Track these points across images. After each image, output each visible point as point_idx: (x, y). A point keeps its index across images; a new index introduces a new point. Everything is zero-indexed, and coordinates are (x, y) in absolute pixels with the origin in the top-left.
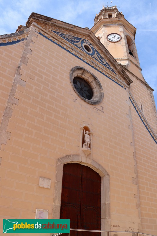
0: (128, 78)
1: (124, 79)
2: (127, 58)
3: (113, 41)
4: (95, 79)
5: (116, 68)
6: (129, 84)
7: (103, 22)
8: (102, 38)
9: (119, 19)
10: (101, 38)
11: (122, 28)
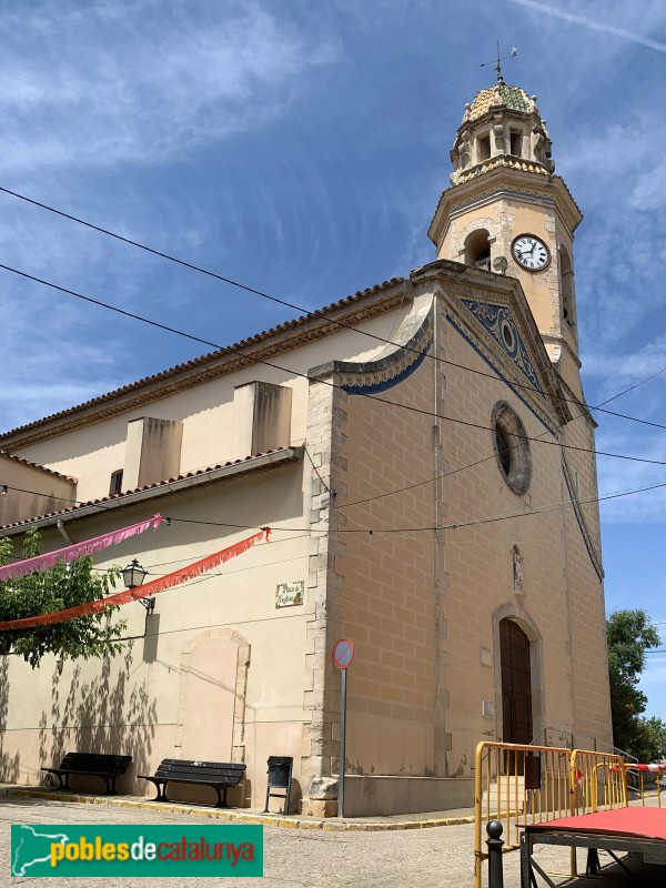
0: (566, 409)
1: (558, 410)
2: (560, 336)
3: (529, 265)
4: (520, 425)
5: (547, 383)
6: (563, 422)
7: (503, 179)
8: (497, 242)
9: (549, 181)
10: (494, 240)
11: (553, 219)
